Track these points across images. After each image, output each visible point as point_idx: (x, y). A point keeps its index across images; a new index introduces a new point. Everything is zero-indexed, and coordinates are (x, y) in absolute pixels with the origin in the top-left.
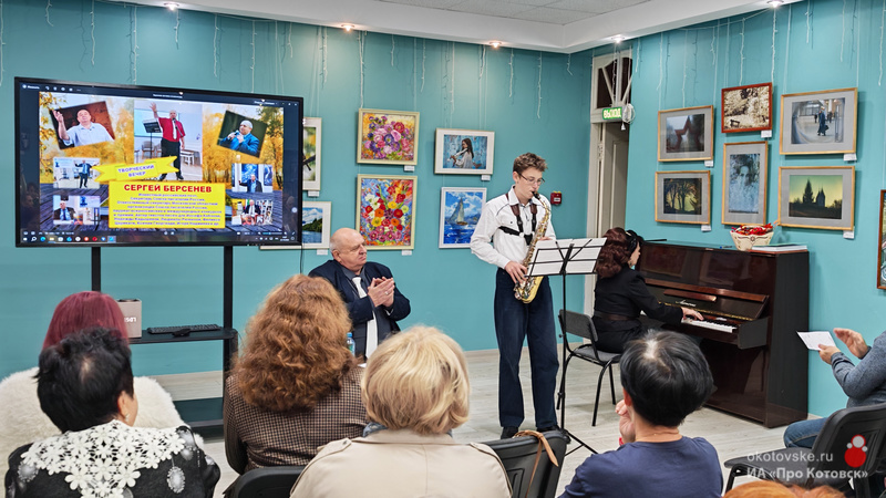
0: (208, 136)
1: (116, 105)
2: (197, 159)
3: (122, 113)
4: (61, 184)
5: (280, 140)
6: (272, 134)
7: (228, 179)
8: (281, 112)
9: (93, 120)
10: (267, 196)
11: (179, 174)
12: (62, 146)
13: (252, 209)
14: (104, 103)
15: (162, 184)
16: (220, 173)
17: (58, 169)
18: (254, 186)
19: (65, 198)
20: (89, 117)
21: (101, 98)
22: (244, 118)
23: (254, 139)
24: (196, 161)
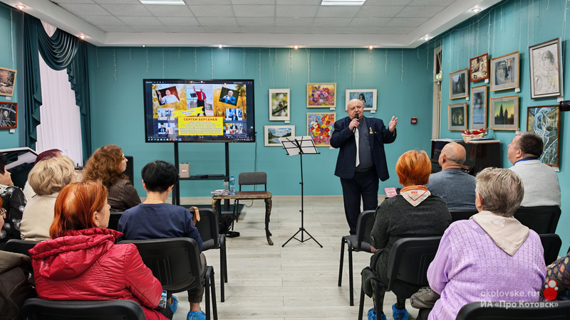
0: (215, 98)
1: (179, 87)
2: (211, 107)
3: (182, 90)
4: (161, 119)
5: (245, 98)
6: (241, 96)
7: (224, 115)
8: (245, 86)
9: (172, 94)
10: (240, 122)
11: (204, 114)
12: (161, 104)
13: (234, 127)
14: (175, 87)
15: (198, 118)
16: (220, 113)
17: (160, 113)
18: (234, 118)
19: (162, 124)
20: (170, 93)
21: (174, 85)
22: (230, 90)
23: (234, 98)
24: (211, 109)
